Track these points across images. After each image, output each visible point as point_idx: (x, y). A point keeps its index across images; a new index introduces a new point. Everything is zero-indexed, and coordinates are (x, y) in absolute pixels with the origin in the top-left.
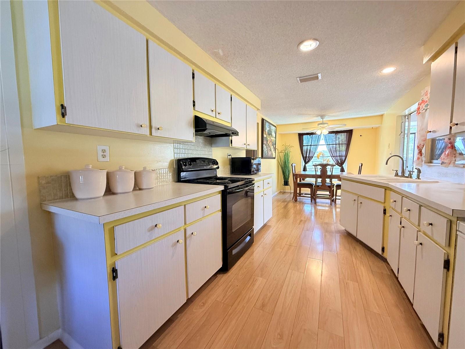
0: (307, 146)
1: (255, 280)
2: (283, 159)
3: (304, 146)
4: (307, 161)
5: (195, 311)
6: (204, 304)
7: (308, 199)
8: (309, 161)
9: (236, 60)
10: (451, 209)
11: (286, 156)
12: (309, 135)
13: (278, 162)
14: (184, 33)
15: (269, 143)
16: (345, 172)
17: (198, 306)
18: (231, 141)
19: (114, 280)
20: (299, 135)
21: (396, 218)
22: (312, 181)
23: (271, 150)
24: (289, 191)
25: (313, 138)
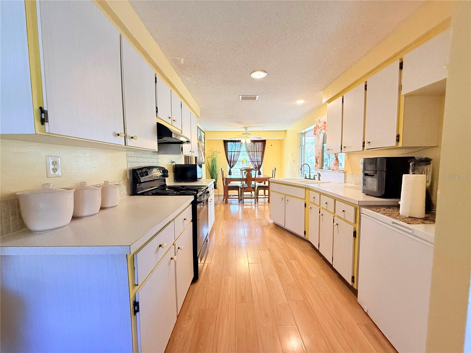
0: (231, 152)
1: (226, 280)
2: (210, 164)
3: (229, 152)
4: (232, 165)
5: (184, 326)
6: (190, 317)
7: (235, 200)
8: (233, 166)
9: (194, 71)
10: (357, 201)
11: (214, 161)
12: (233, 143)
13: (207, 166)
14: (151, 34)
15: (200, 148)
16: (261, 175)
17: (185, 321)
18: (182, 148)
19: (135, 315)
20: (224, 142)
21: (316, 209)
22: (238, 184)
23: (201, 155)
24: (217, 194)
25: (236, 145)
